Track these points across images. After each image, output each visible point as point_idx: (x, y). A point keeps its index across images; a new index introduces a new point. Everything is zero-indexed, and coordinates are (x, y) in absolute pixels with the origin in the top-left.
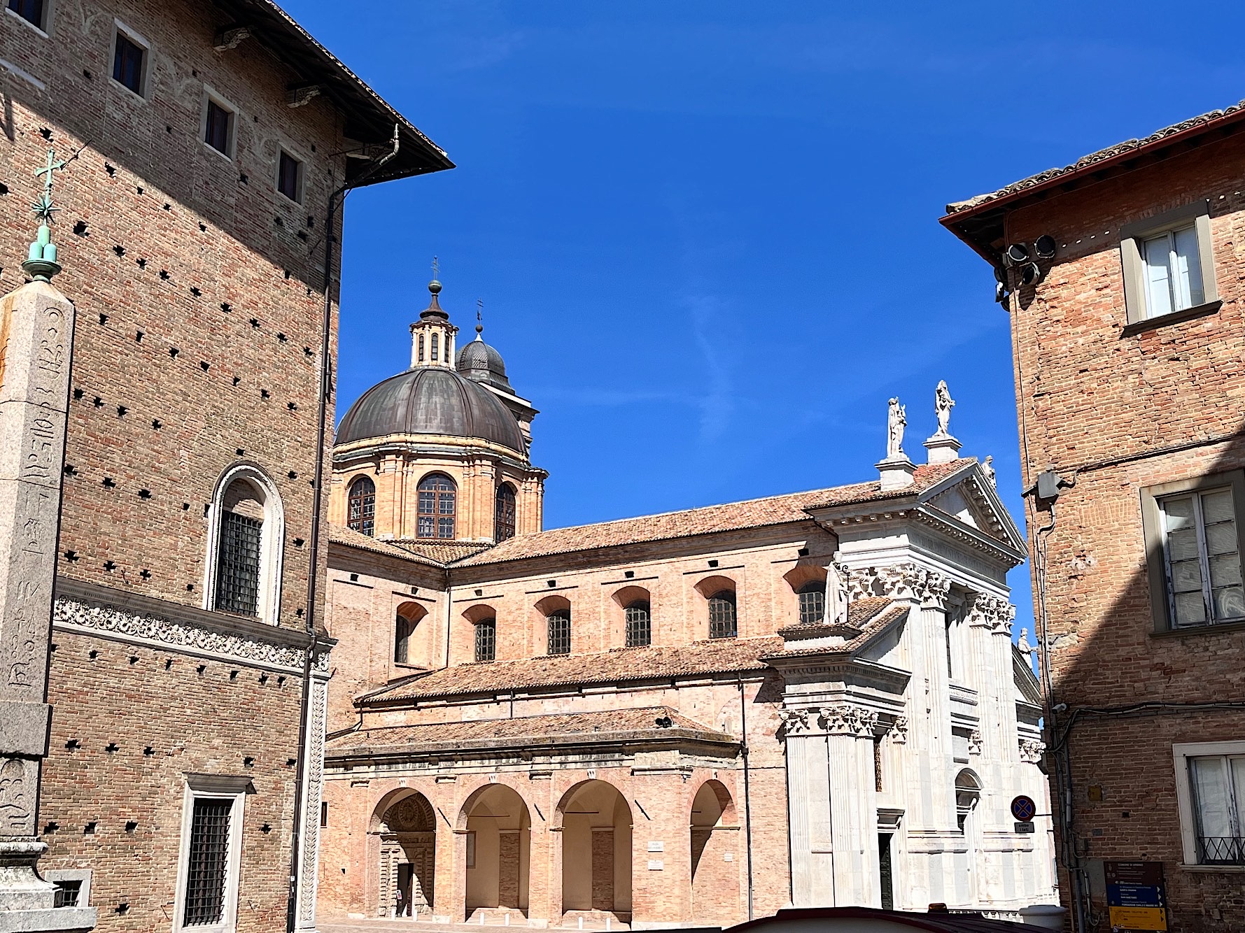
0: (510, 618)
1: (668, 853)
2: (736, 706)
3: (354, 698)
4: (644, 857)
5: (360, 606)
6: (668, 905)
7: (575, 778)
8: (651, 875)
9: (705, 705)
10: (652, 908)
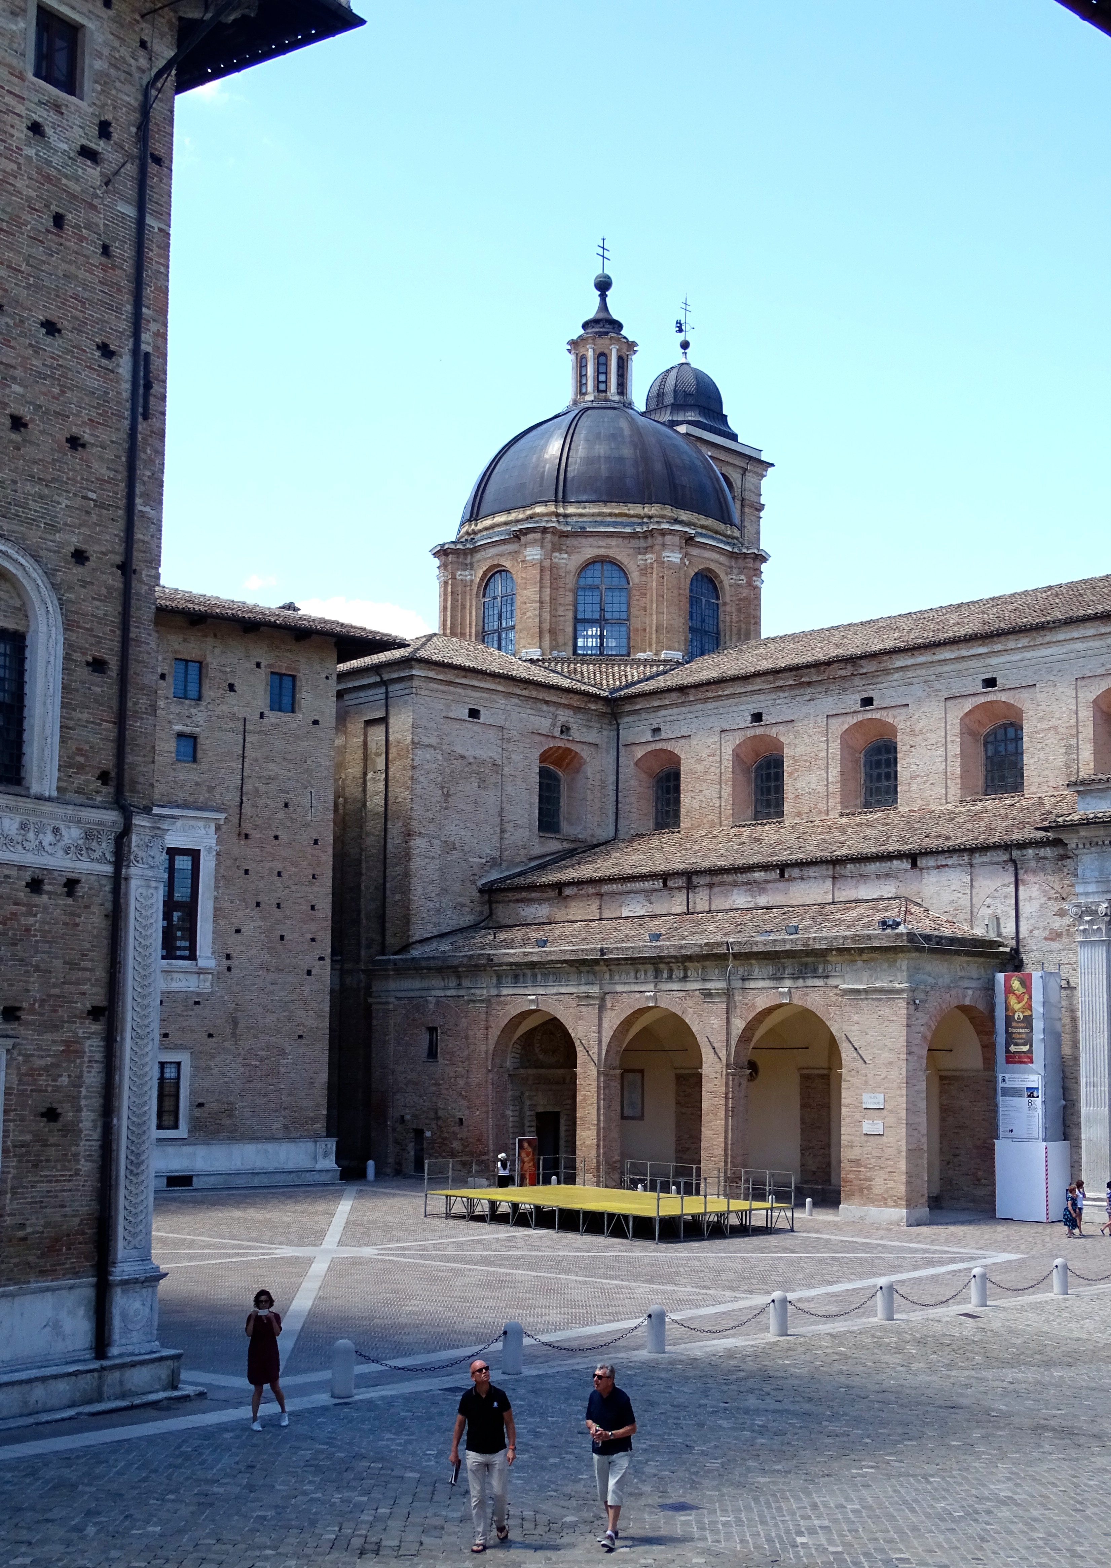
0: (700, 768)
1: (891, 1111)
2: (1005, 897)
3: (479, 884)
4: (858, 1116)
5: (483, 754)
6: (891, 1184)
7: (762, 1002)
8: (867, 1141)
9: (960, 895)
10: (869, 1188)
